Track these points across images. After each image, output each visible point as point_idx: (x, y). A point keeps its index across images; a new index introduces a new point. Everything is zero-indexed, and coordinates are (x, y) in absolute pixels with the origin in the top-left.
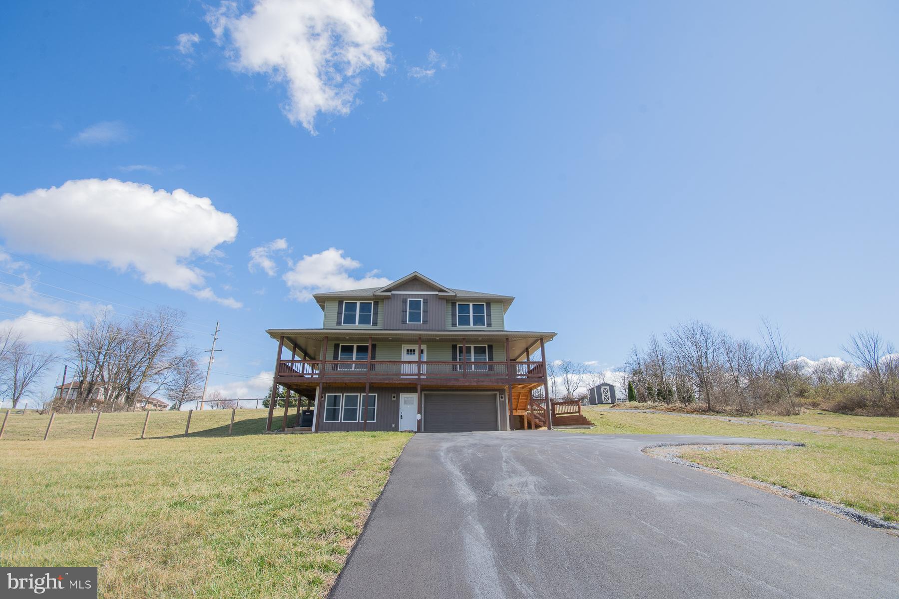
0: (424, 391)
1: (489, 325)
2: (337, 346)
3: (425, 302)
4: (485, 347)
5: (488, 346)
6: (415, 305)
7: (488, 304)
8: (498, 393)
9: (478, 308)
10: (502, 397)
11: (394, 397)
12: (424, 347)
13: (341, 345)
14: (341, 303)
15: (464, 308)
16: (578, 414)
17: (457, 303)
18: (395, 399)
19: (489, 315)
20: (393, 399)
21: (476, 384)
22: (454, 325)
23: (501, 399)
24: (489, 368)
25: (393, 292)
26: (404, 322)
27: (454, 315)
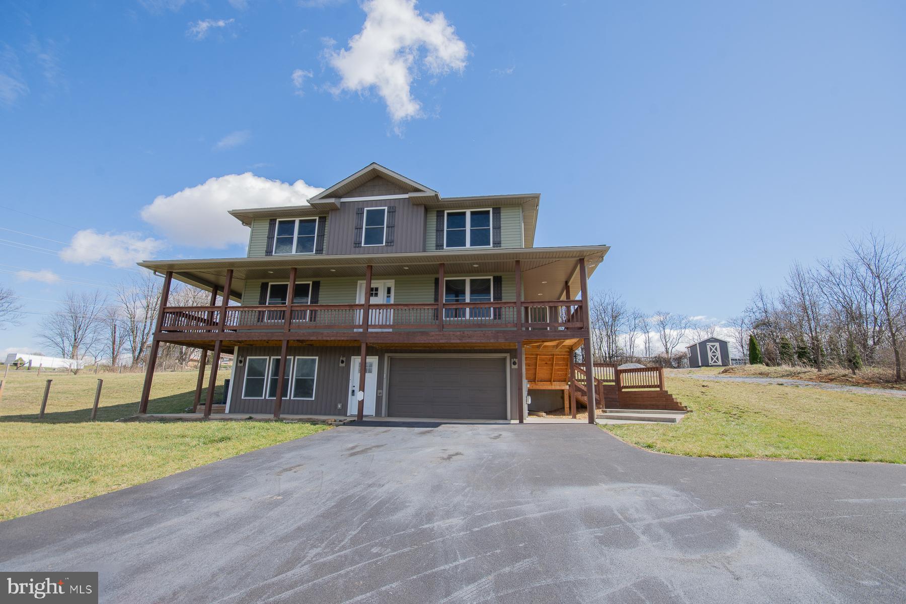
0: (388, 353)
1: (497, 243)
2: (264, 286)
3: (392, 211)
4: (490, 279)
5: (494, 278)
6: (375, 217)
7: (497, 211)
8: (508, 355)
9: (480, 218)
10: (514, 363)
11: (342, 362)
12: (391, 283)
13: (270, 284)
14: (272, 222)
15: (457, 219)
16: (658, 389)
17: (446, 212)
18: (343, 365)
19: (497, 228)
20: (341, 365)
21: (458, 341)
22: (439, 246)
23: (513, 367)
24: (495, 315)
25: (343, 200)
26: (357, 244)
27: (439, 231)
